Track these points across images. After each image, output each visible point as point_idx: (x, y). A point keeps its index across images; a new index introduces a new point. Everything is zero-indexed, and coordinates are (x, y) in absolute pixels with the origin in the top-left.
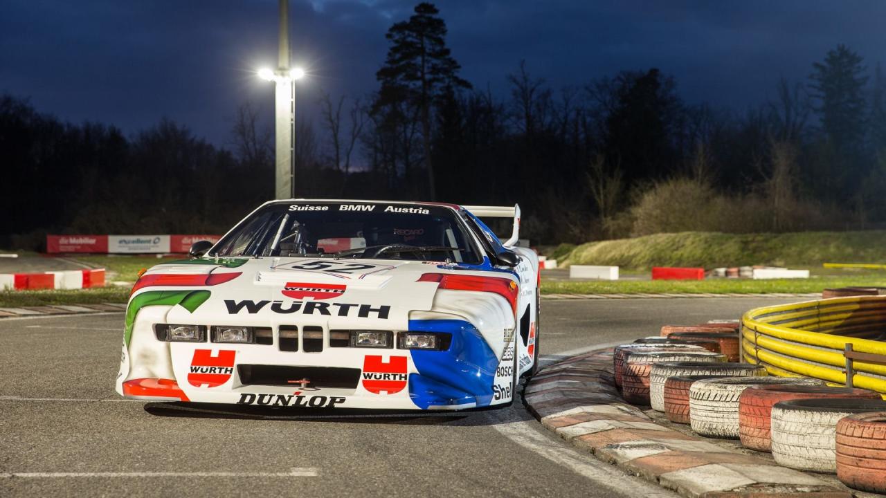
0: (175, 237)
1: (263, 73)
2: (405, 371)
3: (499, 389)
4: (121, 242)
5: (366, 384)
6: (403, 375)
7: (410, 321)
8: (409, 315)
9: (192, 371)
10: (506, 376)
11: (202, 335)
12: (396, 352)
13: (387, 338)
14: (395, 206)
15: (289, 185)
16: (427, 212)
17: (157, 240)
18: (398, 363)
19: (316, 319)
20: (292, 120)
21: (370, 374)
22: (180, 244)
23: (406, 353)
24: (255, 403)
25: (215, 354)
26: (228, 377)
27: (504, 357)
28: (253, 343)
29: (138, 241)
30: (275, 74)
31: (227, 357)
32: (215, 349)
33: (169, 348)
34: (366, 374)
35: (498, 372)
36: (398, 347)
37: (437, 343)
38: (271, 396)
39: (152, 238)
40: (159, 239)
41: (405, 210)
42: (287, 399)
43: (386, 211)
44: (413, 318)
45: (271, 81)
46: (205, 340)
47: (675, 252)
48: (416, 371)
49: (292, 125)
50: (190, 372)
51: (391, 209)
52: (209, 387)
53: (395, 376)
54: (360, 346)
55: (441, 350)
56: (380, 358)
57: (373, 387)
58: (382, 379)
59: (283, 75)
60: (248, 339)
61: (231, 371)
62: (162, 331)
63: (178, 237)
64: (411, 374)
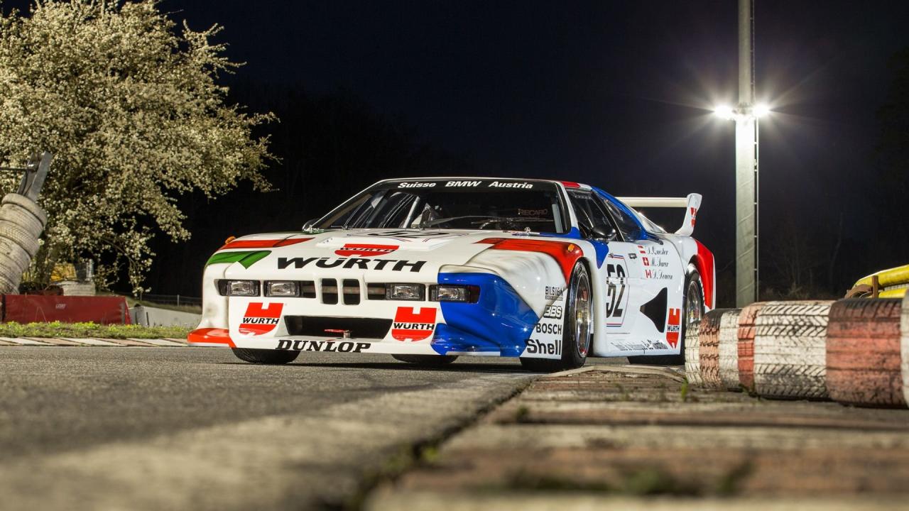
1: (720, 111)
2: (433, 320)
3: (536, 344)
5: (394, 333)
6: (431, 325)
7: (439, 274)
8: (440, 269)
9: (244, 321)
10: (550, 333)
11: (257, 289)
12: (427, 304)
13: (419, 291)
14: (500, 182)
16: (531, 186)
18: (428, 314)
19: (355, 273)
20: (756, 168)
21: (400, 324)
23: (436, 305)
24: (291, 348)
25: (265, 307)
26: (275, 326)
27: (546, 314)
28: (300, 296)
30: (735, 112)
31: (275, 310)
32: (265, 302)
33: (227, 302)
34: (397, 324)
35: (537, 328)
36: (430, 300)
37: (466, 296)
38: (305, 342)
41: (509, 185)
42: (319, 344)
43: (490, 186)
44: (442, 271)
45: (731, 121)
46: (259, 295)
48: (444, 322)
49: (756, 173)
50: (242, 323)
51: (496, 184)
52: (255, 335)
53: (423, 326)
54: (395, 298)
55: (470, 302)
56: (411, 309)
57: (400, 335)
58: (411, 328)
59: (744, 113)
60: (296, 294)
61: (277, 322)
62: (223, 286)
64: (438, 325)
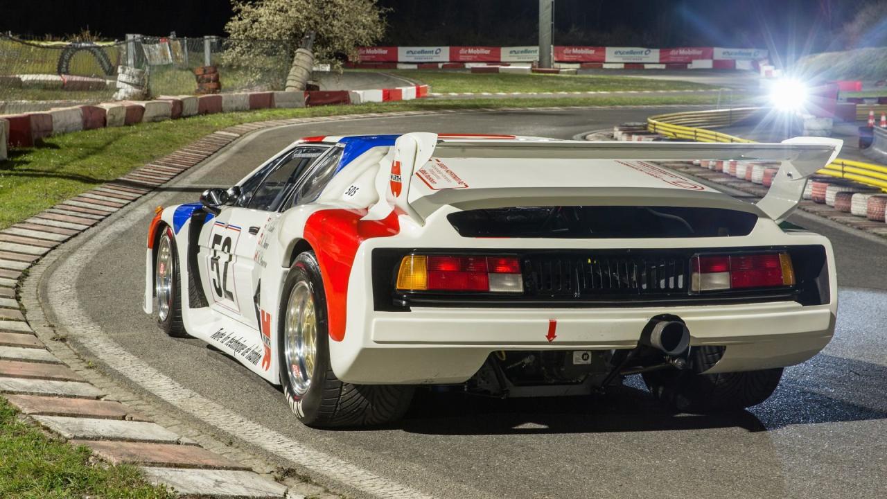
0: (453, 48)
4: (408, 52)
15: (550, 9)
17: (438, 51)
22: (458, 54)
29: (423, 52)
39: (435, 49)
40: (440, 49)
47: (870, 65)
63: (456, 48)
